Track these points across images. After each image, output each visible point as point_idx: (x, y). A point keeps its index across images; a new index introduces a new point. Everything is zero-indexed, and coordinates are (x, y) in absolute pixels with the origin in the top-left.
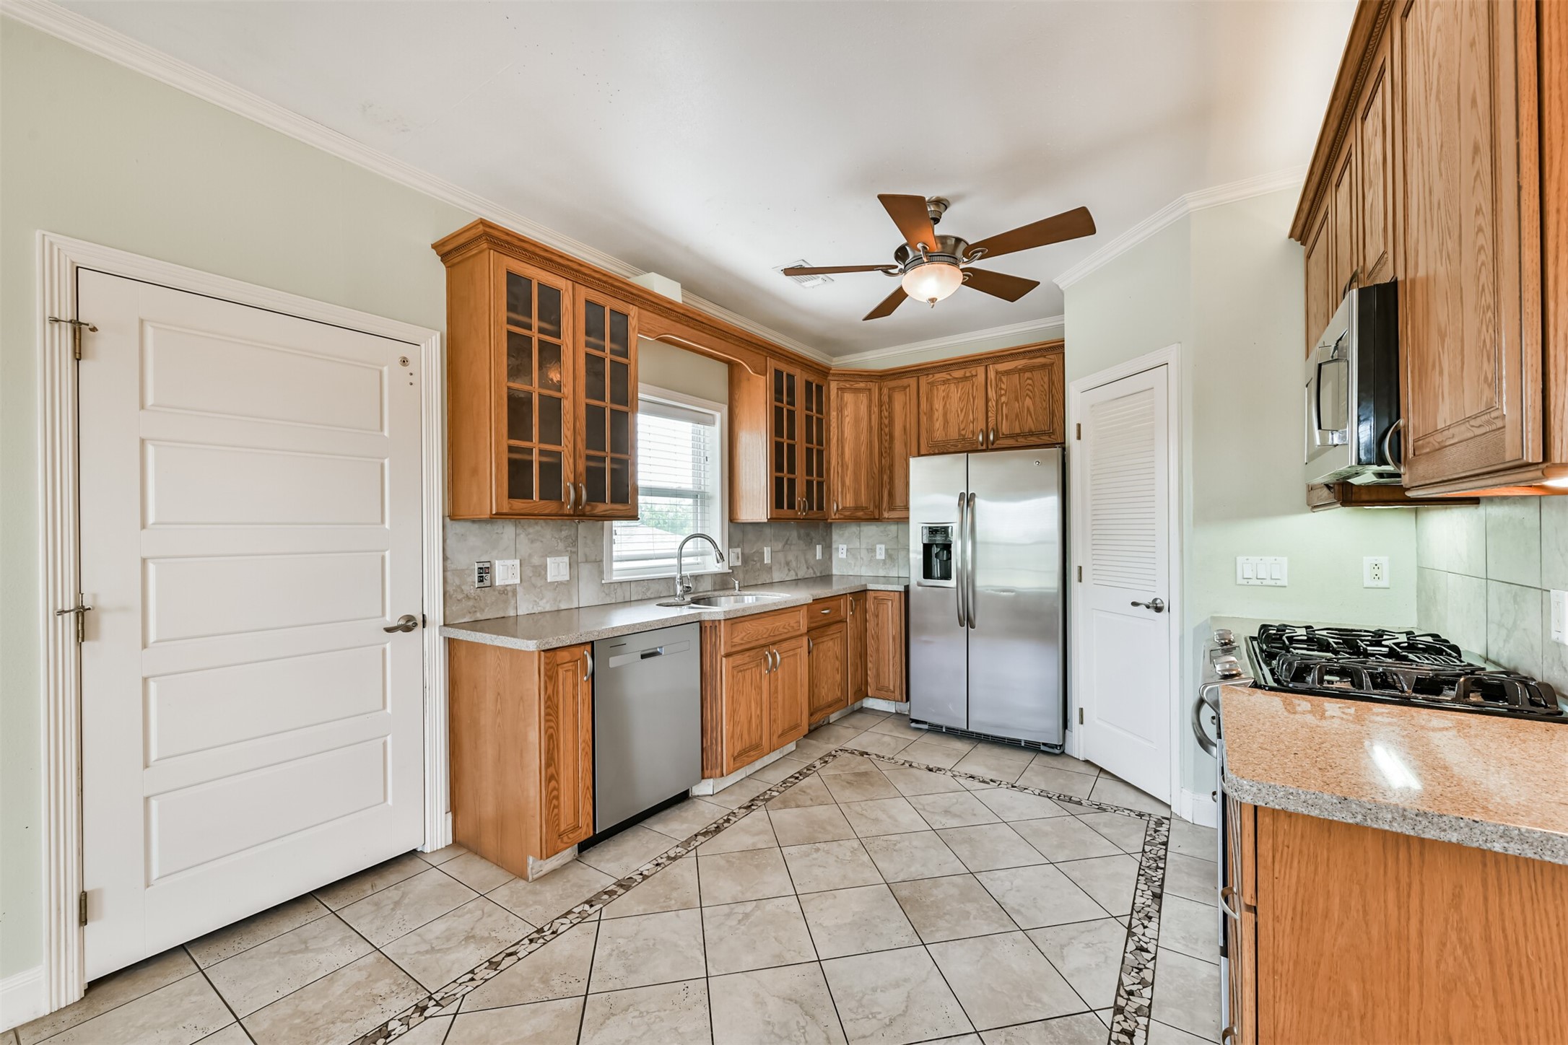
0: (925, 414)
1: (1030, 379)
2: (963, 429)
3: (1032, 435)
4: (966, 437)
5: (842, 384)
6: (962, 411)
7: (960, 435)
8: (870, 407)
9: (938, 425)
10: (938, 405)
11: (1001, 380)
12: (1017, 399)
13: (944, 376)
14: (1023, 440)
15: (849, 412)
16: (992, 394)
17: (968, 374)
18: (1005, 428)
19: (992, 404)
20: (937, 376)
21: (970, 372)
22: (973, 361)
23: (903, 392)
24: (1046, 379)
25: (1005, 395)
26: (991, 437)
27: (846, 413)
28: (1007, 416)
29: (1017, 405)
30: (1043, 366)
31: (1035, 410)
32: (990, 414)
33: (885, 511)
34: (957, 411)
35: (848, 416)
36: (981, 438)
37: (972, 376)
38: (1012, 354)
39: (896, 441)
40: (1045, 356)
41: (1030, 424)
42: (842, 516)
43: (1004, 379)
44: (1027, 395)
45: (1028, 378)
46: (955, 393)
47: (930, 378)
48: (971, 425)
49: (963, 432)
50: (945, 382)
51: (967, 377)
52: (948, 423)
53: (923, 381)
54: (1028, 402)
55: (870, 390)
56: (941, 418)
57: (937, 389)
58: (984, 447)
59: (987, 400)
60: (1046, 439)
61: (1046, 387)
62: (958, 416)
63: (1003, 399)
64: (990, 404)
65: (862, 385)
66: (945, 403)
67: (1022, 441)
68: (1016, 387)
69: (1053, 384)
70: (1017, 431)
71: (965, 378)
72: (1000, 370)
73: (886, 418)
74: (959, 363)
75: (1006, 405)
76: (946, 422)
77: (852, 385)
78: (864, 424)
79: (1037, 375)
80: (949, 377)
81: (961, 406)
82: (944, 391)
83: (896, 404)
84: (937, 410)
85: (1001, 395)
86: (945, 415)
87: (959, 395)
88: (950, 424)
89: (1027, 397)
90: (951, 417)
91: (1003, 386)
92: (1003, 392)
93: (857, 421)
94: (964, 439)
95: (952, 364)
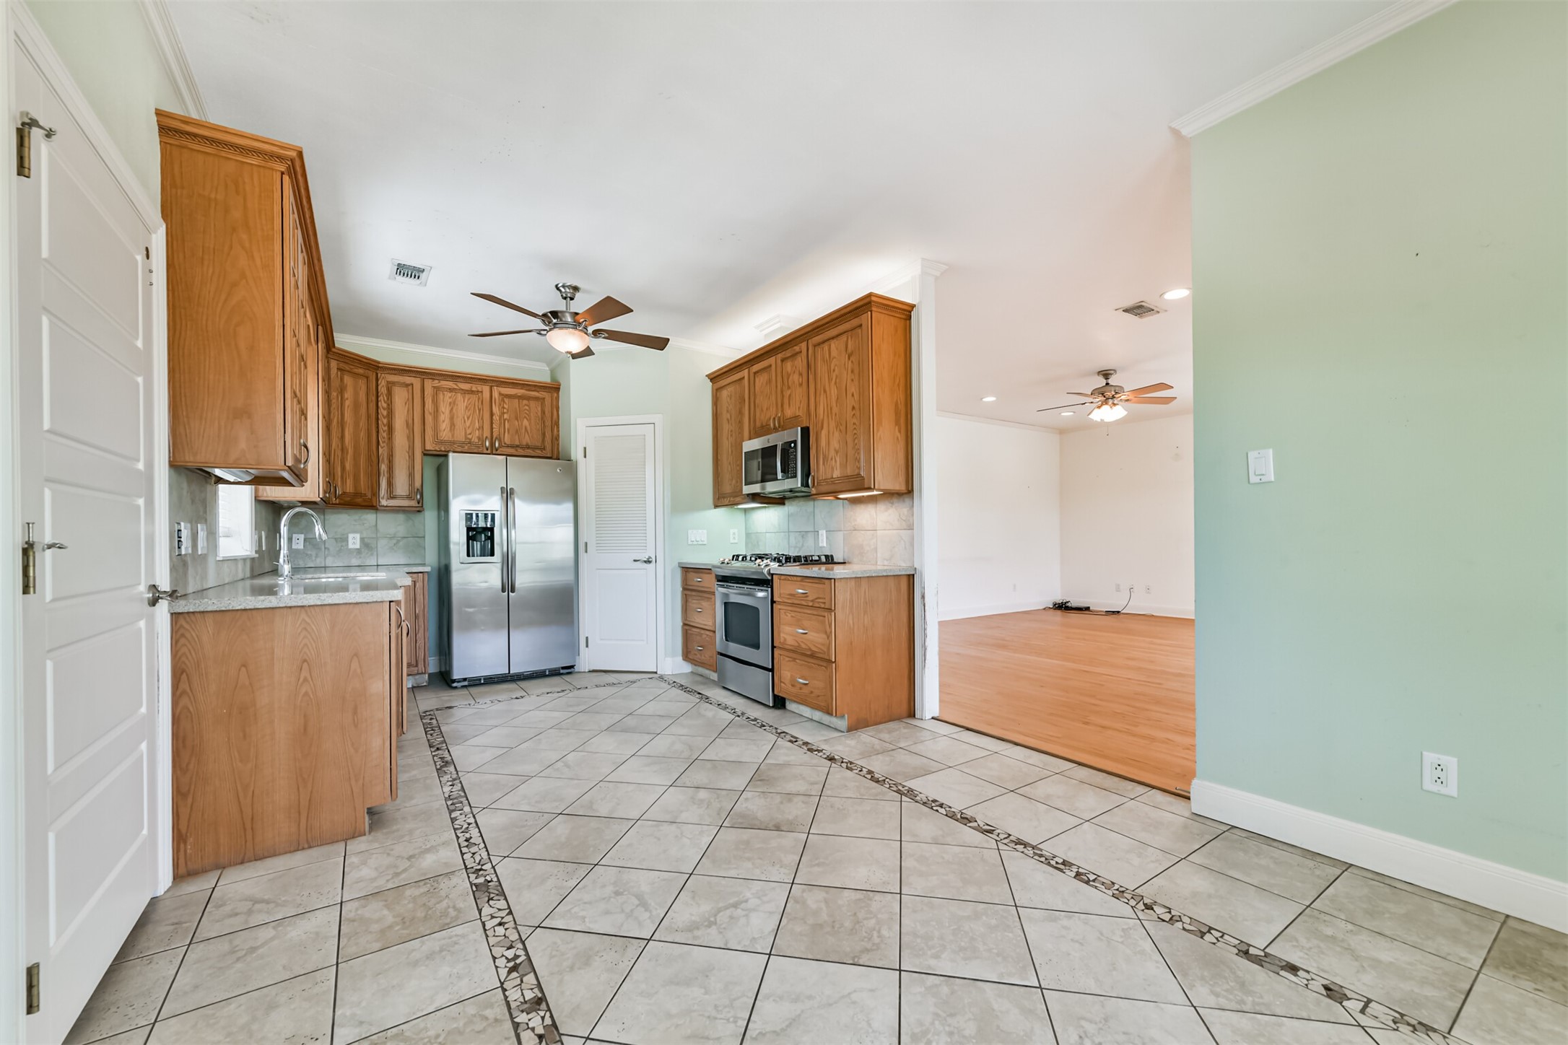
0: (430, 414)
1: (527, 405)
2: (470, 434)
3: (528, 448)
4: (473, 440)
5: (342, 365)
6: (468, 418)
7: (466, 438)
8: (367, 394)
9: (444, 426)
10: (444, 409)
11: (504, 402)
12: (517, 419)
13: (450, 384)
14: (521, 450)
15: (349, 394)
16: (496, 410)
17: (474, 389)
18: (507, 440)
19: (496, 418)
20: (443, 383)
21: (476, 388)
22: (479, 379)
23: (405, 389)
24: (539, 409)
25: (507, 413)
26: (497, 445)
27: (346, 396)
28: (508, 430)
29: (517, 423)
30: (537, 399)
31: (531, 429)
32: (494, 426)
33: (383, 498)
34: (464, 418)
35: (347, 399)
36: (487, 444)
37: (478, 391)
38: (513, 383)
39: (396, 433)
40: (538, 392)
41: (526, 440)
42: (342, 502)
43: (506, 400)
44: (525, 417)
45: (525, 405)
46: (462, 403)
47: (436, 383)
48: (477, 431)
49: (470, 437)
50: (451, 390)
51: (473, 391)
52: (454, 426)
53: (429, 384)
54: (526, 422)
55: (367, 378)
56: (447, 421)
57: (444, 394)
58: (489, 452)
59: (492, 414)
60: (539, 452)
61: (539, 414)
62: (465, 422)
63: (506, 416)
64: (494, 417)
65: (361, 371)
66: (452, 409)
67: (521, 452)
68: (516, 409)
69: (544, 413)
70: (517, 443)
71: (471, 392)
72: (502, 393)
73: (384, 409)
74: (466, 377)
75: (508, 422)
76: (452, 425)
77: (351, 369)
78: (363, 411)
79: (533, 404)
80: (456, 387)
81: (468, 414)
82: (450, 398)
83: (397, 397)
84: (443, 413)
85: (504, 413)
86: (452, 418)
87: (465, 404)
88: (457, 427)
89: (525, 420)
90: (458, 423)
91: (505, 406)
92: (505, 411)
93: (356, 406)
94: (470, 443)
95: (459, 376)
